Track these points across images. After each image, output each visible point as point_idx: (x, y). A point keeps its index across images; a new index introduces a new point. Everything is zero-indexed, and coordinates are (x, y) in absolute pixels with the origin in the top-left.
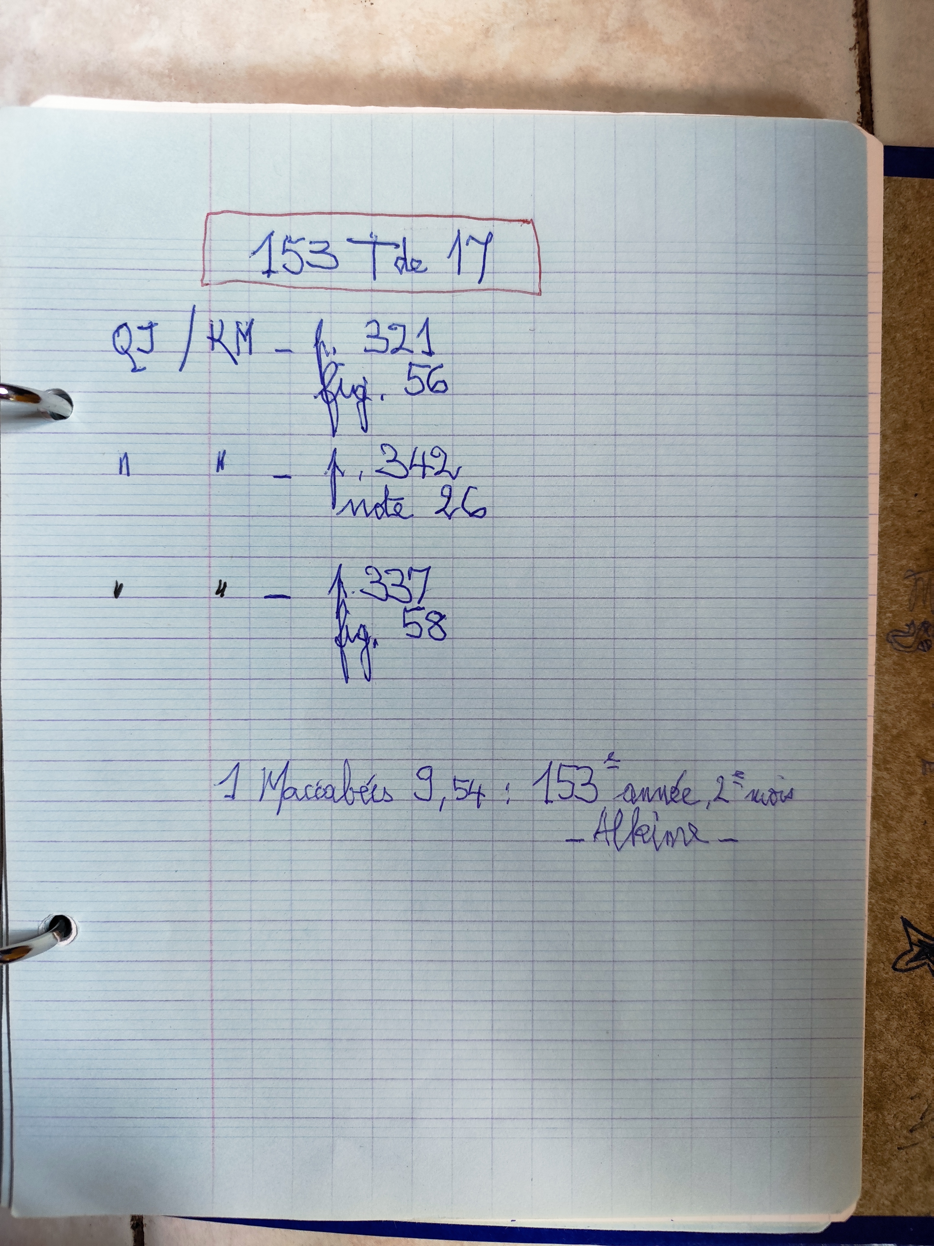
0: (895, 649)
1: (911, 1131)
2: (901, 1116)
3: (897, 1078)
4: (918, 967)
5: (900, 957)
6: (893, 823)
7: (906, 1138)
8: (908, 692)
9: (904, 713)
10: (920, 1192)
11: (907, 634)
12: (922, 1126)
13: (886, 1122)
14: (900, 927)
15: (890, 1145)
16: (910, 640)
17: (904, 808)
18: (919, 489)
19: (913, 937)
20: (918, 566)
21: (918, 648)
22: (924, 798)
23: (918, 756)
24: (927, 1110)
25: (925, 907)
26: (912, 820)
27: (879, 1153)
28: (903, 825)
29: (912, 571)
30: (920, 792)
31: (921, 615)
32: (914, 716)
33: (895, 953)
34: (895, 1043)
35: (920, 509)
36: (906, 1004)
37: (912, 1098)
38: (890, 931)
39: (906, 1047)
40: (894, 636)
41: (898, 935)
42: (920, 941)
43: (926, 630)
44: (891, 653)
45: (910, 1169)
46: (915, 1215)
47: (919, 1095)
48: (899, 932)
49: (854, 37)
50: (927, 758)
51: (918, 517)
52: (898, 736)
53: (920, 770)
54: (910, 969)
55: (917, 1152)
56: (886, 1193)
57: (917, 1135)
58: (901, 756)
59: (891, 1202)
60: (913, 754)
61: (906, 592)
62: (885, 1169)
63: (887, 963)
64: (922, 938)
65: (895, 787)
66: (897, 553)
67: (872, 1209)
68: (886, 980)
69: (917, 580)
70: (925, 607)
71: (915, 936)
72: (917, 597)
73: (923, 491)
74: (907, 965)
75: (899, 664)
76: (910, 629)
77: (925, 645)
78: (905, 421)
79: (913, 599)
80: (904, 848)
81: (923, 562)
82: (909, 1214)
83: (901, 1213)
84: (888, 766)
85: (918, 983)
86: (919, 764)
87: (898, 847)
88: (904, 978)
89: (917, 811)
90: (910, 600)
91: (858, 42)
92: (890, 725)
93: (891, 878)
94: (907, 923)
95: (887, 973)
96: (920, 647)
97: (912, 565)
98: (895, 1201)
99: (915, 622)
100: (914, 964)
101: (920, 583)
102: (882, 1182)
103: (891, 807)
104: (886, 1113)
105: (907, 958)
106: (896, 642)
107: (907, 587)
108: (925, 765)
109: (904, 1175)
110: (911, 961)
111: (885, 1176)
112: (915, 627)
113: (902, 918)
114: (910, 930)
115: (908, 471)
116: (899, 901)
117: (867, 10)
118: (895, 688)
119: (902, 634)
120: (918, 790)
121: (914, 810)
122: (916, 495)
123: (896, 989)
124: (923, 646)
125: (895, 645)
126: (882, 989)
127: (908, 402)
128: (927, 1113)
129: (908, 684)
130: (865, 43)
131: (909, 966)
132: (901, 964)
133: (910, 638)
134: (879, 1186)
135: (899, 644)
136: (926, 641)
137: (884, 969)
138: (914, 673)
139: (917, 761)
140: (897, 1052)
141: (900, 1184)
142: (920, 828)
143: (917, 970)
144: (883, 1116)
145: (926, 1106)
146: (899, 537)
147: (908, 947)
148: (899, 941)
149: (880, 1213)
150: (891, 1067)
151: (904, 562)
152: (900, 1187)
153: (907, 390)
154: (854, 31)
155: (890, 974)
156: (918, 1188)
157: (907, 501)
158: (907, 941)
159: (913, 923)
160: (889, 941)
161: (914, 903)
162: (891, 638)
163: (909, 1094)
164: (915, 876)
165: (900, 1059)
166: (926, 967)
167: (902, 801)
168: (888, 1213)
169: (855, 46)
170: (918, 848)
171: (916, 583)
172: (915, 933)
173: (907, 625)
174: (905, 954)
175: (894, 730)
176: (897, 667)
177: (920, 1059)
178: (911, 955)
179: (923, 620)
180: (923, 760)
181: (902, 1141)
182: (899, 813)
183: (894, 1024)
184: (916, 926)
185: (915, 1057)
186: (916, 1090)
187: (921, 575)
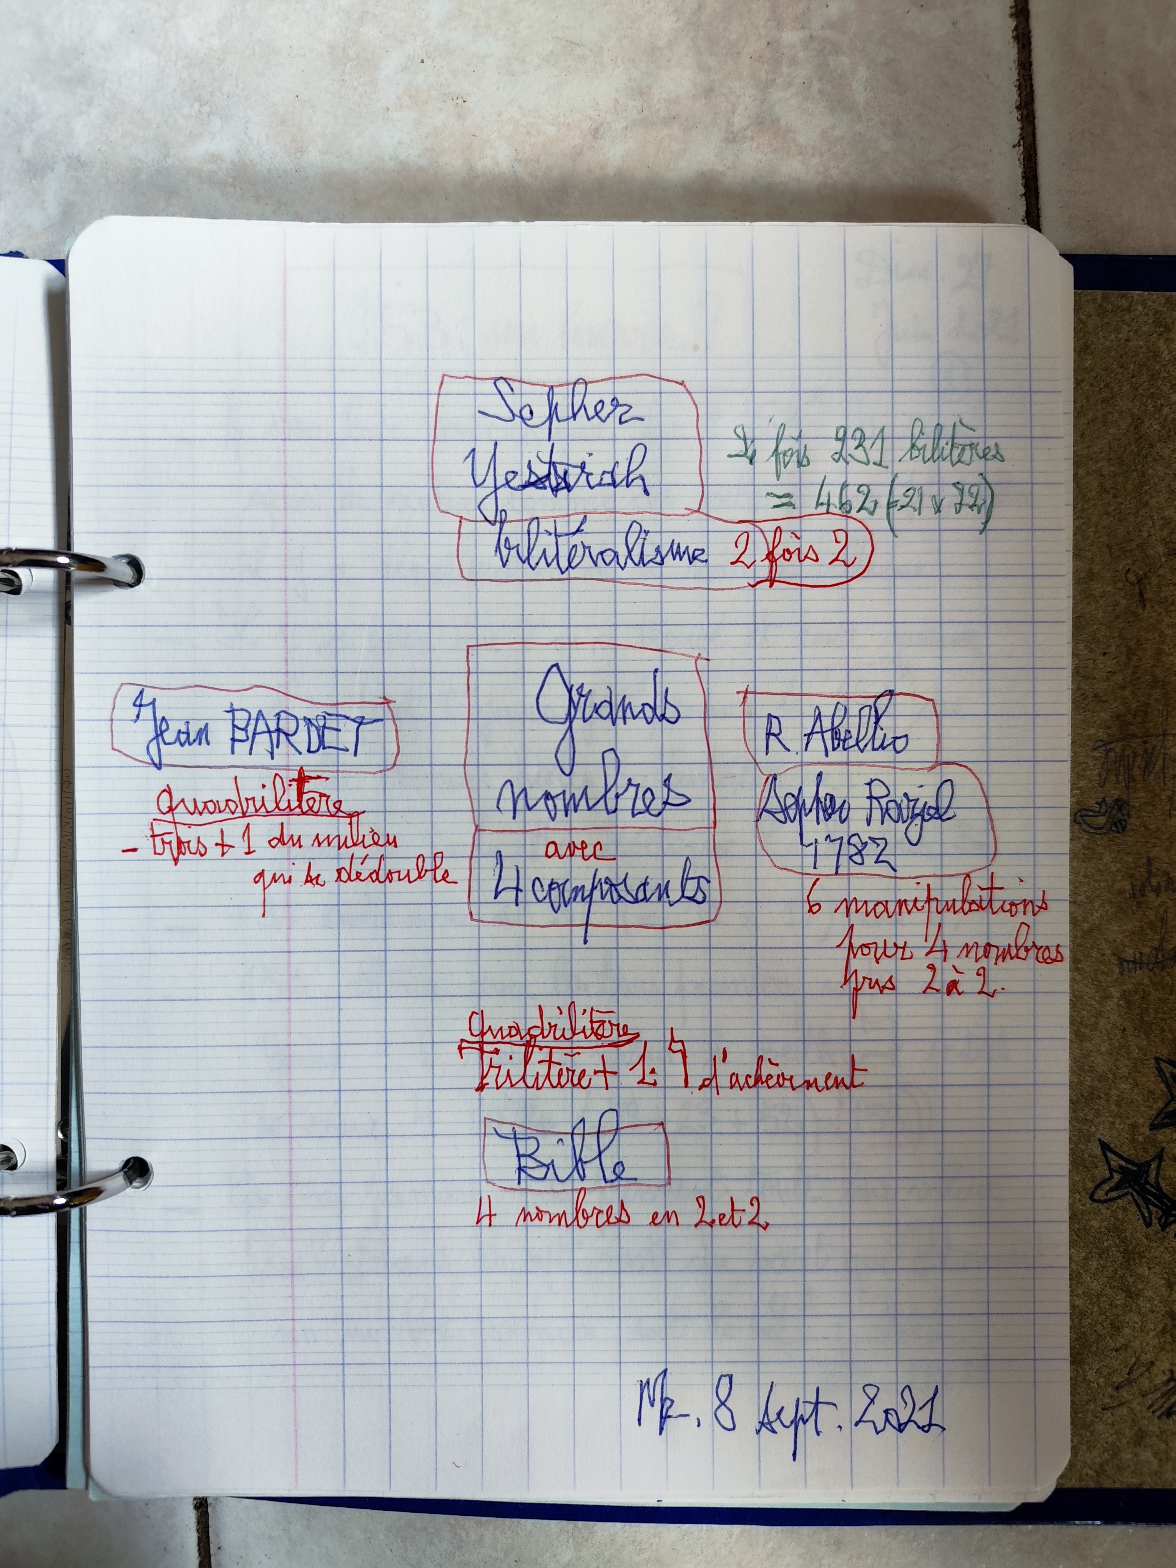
0: (1084, 831)
1: (1117, 1388)
2: (1105, 1372)
3: (1099, 1327)
4: (1119, 1197)
5: (1098, 1186)
6: (1087, 1031)
7: (1111, 1396)
8: (1100, 881)
9: (1097, 904)
10: (1130, 1460)
11: (1097, 814)
12: (1129, 1382)
13: (1087, 1378)
14: (1098, 1151)
15: (1093, 1406)
16: (1102, 820)
17: (1099, 1014)
18: (1109, 646)
19: (1112, 1163)
20: (1109, 735)
21: (1111, 830)
22: (1121, 1002)
23: (1114, 954)
24: (1135, 1364)
25: (1126, 1128)
26: (1108, 1027)
27: (1080, 1415)
28: (1098, 1033)
29: (1102, 741)
30: (1117, 995)
31: (1113, 792)
32: (1108, 908)
33: (1093, 1181)
34: (1095, 1286)
35: (1109, 669)
36: (1107, 1240)
37: (1117, 1350)
38: (1086, 1156)
39: (1109, 1291)
40: (1082, 816)
41: (1096, 1161)
42: (1121, 1167)
43: (1120, 809)
44: (1080, 835)
45: (1117, 1433)
46: (1124, 1486)
47: (1125, 1347)
48: (1097, 1158)
49: (1019, 131)
50: (1123, 955)
51: (1108, 679)
52: (1090, 930)
53: (1117, 970)
54: (1111, 1200)
55: (1125, 1412)
56: (1089, 1462)
57: (1124, 1394)
58: (1094, 954)
59: (1096, 1471)
60: (1107, 952)
61: (1095, 765)
62: (1088, 1434)
63: (1083, 1194)
64: (1123, 1163)
65: (1088, 990)
66: (1084, 721)
67: (1074, 1481)
68: (1083, 1213)
69: (1108, 751)
70: (1118, 782)
71: (1115, 1162)
72: (1108, 772)
73: (1113, 649)
74: (1107, 1194)
75: (1089, 849)
76: (1101, 807)
77: (1119, 826)
78: (1090, 569)
79: (1104, 773)
80: (1099, 1060)
81: (1114, 730)
82: (1118, 1486)
83: (1107, 1484)
84: (1079, 966)
85: (1120, 1216)
86: (1116, 962)
87: (1092, 1058)
88: (1103, 1210)
89: (1114, 1017)
90: (1100, 774)
91: (1022, 137)
92: (1080, 918)
93: (1086, 1094)
94: (1105, 1147)
95: (1083, 1205)
96: (1114, 828)
97: (1102, 734)
98: (1100, 1472)
99: (1107, 799)
100: (1114, 1194)
101: (1112, 754)
102: (1084, 1448)
103: (1084, 1013)
104: (1087, 1368)
105: (1106, 1187)
106: (1085, 823)
107: (1097, 759)
108: (1122, 964)
109: (1110, 1440)
110: (1112, 1190)
111: (1088, 1442)
112: (1106, 805)
113: (1100, 1140)
114: (1109, 1155)
115: (1095, 627)
116: (1096, 1121)
117: (1032, 101)
118: (1085, 876)
119: (1091, 814)
120: (1115, 992)
121: (1111, 1016)
122: (1105, 654)
123: (1095, 1224)
124: (1117, 827)
125: (1085, 826)
126: (1078, 1223)
127: (1093, 548)
128: (1135, 1368)
129: (1100, 871)
130: (1030, 138)
131: (1109, 1196)
132: (1100, 1194)
133: (1101, 818)
134: (1081, 1453)
135: (1089, 825)
136: (1120, 821)
137: (1080, 1200)
138: (1107, 858)
139: (1113, 960)
140: (1098, 1296)
141: (1106, 1451)
142: (1118, 1037)
143: (1119, 1201)
144: (1084, 1371)
145: (1134, 1360)
146: (1085, 702)
147: (1107, 1174)
148: (1097, 1167)
149: (1083, 1485)
150: (1091, 1314)
151: (1092, 731)
152: (1106, 1454)
153: (1091, 533)
154: (1019, 125)
155: (1088, 1205)
156: (1127, 1456)
157: (1095, 661)
158: (1106, 1167)
159: (1112, 1146)
160: (1086, 1167)
161: (1113, 1123)
162: (1079, 819)
163: (1113, 1345)
164: (1114, 1092)
165: (1102, 1305)
166: (1129, 1197)
167: (1096, 1006)
168: (1092, 1485)
169: (1019, 142)
170: (1116, 1060)
171: (1107, 755)
172: (1116, 1158)
173: (1097, 803)
174: (1104, 1182)
175: (1086, 924)
176: (1087, 852)
177: (1125, 1304)
178: (1112, 1184)
179: (1116, 797)
180: (1119, 958)
181: (1107, 1400)
182: (1093, 1019)
183: (1093, 1264)
184: (1116, 1150)
185: (1119, 1303)
186: (1122, 1341)
187: (1113, 745)
